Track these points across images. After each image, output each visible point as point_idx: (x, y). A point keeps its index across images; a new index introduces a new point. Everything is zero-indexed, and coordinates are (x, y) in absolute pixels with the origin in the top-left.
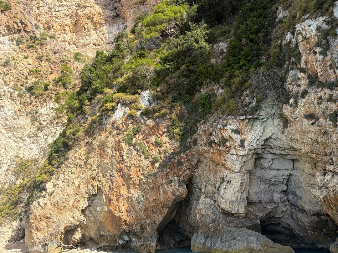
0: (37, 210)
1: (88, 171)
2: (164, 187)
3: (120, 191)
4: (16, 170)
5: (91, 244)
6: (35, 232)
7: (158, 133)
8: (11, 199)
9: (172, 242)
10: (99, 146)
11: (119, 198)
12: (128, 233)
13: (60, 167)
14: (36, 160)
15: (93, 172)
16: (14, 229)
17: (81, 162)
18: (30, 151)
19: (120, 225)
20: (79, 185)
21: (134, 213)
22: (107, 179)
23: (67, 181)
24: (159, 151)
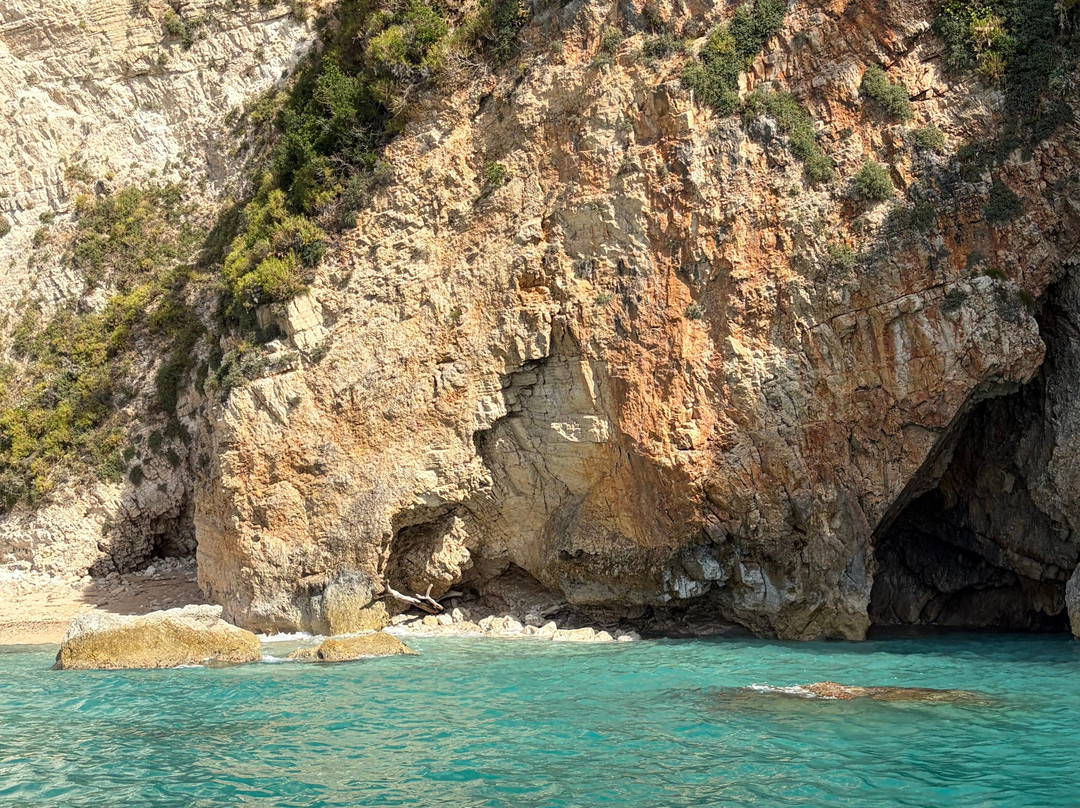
0: (252, 430)
1: (497, 245)
2: (916, 330)
3: (672, 344)
4: (82, 241)
5: (512, 595)
6: (252, 533)
7: (881, 45)
8: (76, 380)
9: (911, 596)
10: (549, 118)
11: (671, 377)
12: (723, 547)
13: (352, 226)
14: (173, 195)
15: (523, 252)
16: (109, 518)
17: (457, 200)
18: (134, 146)
19: (681, 506)
20: (457, 314)
21: (750, 454)
22: (599, 288)
23: (393, 295)
24: (888, 139)
